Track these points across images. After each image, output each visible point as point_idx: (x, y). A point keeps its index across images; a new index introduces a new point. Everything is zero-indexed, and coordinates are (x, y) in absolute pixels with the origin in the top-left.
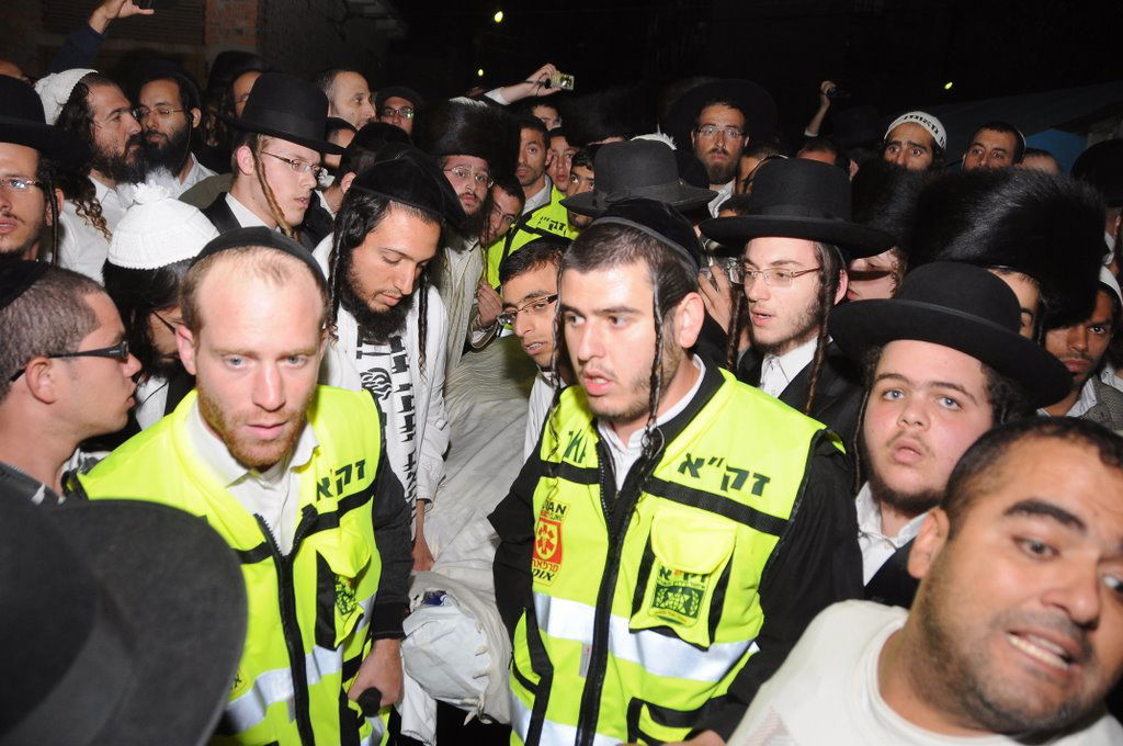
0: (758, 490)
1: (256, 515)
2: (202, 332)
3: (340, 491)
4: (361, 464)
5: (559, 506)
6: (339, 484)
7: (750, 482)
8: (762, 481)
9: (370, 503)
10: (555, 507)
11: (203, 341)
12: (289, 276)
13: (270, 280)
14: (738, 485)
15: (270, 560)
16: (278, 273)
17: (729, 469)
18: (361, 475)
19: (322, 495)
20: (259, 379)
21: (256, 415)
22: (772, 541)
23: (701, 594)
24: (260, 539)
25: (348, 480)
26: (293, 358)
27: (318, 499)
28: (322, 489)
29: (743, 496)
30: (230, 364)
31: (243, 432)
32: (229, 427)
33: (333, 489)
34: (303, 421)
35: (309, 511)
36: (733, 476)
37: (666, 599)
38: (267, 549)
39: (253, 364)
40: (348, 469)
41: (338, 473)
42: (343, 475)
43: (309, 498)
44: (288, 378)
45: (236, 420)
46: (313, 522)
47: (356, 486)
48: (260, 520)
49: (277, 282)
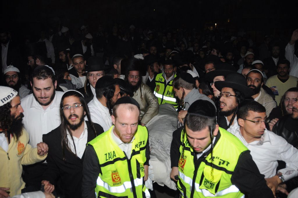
0: (227, 165)
1: (124, 151)
2: (117, 118)
3: (139, 147)
4: (144, 141)
5: (185, 156)
6: (139, 145)
7: (226, 163)
8: (228, 163)
9: (145, 149)
10: (184, 156)
11: (117, 120)
12: (134, 109)
13: (130, 110)
14: (223, 163)
15: (126, 160)
16: (132, 108)
17: (220, 160)
18: (144, 144)
19: (136, 147)
20: (127, 128)
21: (127, 135)
22: (230, 176)
23: (214, 185)
24: (124, 156)
25: (141, 144)
26: (133, 124)
27: (136, 148)
28: (136, 146)
29: (224, 166)
30: (122, 125)
31: (124, 137)
32: (121, 136)
33: (138, 146)
34: (134, 134)
35: (134, 151)
36: (222, 162)
37: (206, 184)
38: (126, 158)
39: (126, 125)
40: (141, 142)
41: (139, 143)
42: (140, 144)
43: (134, 148)
44: (132, 128)
45: (122, 135)
46: (134, 153)
47: (143, 146)
48: (124, 152)
49: (132, 110)
